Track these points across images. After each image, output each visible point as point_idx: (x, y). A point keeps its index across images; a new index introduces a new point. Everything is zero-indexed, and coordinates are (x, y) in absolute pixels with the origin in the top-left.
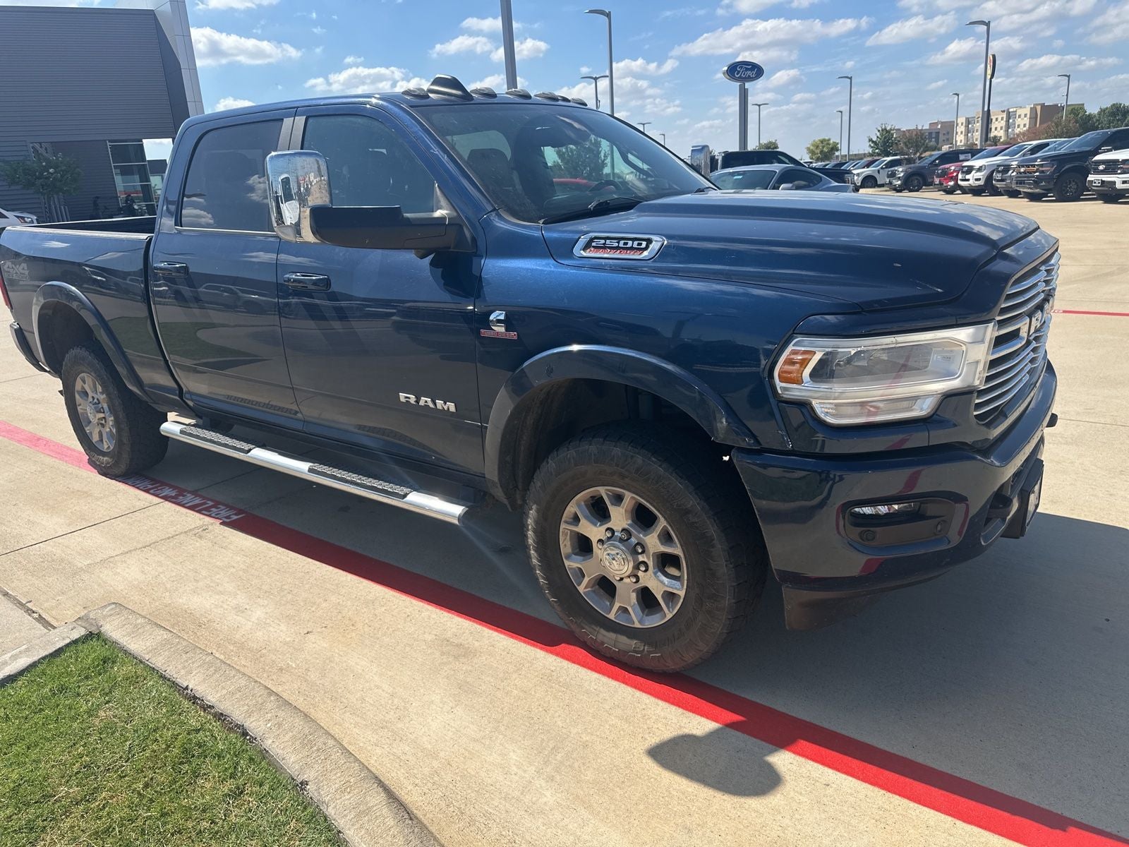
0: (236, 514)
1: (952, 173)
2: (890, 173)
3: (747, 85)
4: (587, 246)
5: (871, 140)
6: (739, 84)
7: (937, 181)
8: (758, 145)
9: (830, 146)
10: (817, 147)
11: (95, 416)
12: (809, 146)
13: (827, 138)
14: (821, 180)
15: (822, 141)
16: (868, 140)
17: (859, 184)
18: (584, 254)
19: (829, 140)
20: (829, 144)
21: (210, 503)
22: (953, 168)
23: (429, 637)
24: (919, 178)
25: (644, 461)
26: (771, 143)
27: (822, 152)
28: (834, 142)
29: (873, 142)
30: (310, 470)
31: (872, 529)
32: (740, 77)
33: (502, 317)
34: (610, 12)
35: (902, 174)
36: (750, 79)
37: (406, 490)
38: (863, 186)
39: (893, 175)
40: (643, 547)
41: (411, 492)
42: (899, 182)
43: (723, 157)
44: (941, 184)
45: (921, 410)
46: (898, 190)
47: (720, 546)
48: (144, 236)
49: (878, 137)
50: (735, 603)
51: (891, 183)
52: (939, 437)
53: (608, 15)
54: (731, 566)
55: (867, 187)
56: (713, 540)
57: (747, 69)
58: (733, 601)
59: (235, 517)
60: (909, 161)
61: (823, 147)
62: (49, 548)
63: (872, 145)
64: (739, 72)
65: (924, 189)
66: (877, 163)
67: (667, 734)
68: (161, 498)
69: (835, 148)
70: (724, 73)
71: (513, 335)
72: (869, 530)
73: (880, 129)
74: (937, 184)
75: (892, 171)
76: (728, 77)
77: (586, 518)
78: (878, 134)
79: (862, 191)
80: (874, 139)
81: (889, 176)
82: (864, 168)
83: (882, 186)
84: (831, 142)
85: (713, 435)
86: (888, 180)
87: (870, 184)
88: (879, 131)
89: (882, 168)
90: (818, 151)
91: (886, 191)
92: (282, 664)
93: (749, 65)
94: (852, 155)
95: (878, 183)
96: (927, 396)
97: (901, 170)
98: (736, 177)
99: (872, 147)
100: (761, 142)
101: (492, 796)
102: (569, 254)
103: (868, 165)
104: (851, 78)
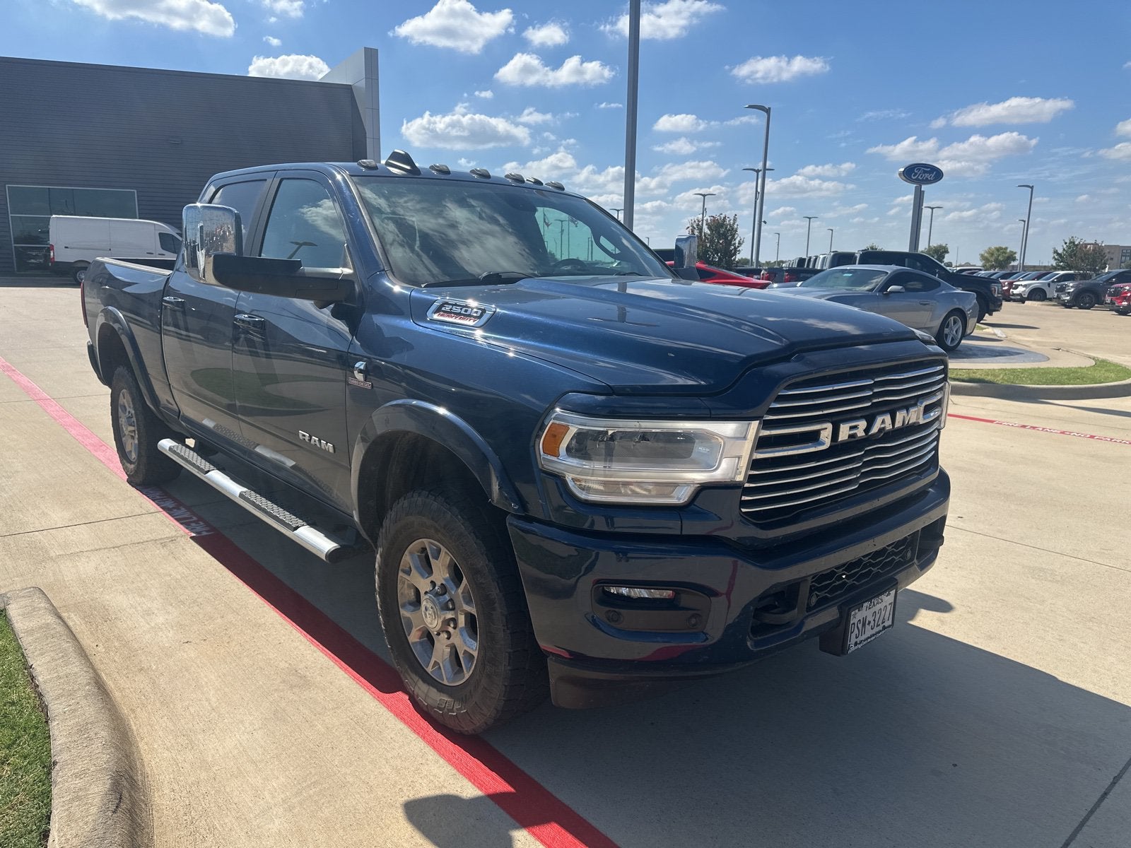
0: (207, 531)
1: (1126, 293)
2: (1058, 287)
3: (924, 187)
4: (438, 310)
5: (1056, 252)
6: (915, 185)
7: (1108, 299)
8: (927, 247)
9: (1007, 255)
10: (992, 254)
11: (127, 429)
12: (983, 253)
13: (1004, 247)
14: (940, 285)
15: (998, 250)
16: (1052, 250)
17: (1026, 296)
18: (436, 316)
19: (1006, 248)
20: (1005, 253)
21: (195, 518)
22: (1127, 288)
23: (283, 665)
24: (1091, 295)
25: (451, 517)
26: (941, 246)
27: (996, 260)
28: (1011, 252)
29: (1058, 254)
30: (241, 495)
31: (617, 610)
32: (917, 179)
33: (362, 367)
34: (770, 108)
35: (1072, 290)
36: (928, 182)
37: (300, 522)
38: (1029, 298)
39: (1062, 290)
40: (453, 604)
41: (303, 525)
42: (1068, 298)
43: (861, 255)
44: (1112, 303)
45: (680, 497)
46: (1067, 305)
47: (500, 611)
48: (168, 272)
49: (1064, 249)
50: (511, 670)
51: (1058, 298)
52: (694, 528)
53: (768, 111)
54: (508, 631)
55: (1035, 300)
56: (495, 603)
57: (925, 172)
58: (509, 668)
59: (204, 533)
60: (1084, 277)
61: (999, 256)
62: (40, 537)
63: (1056, 257)
64: (916, 174)
65: (1097, 307)
66: (1048, 276)
67: (425, 791)
68: (162, 508)
69: (1011, 257)
70: (900, 174)
71: (368, 385)
72: (615, 611)
73: (1068, 242)
74: (1109, 304)
75: (1062, 285)
76: (904, 178)
77: (417, 568)
78: (1065, 246)
79: (1027, 302)
80: (1060, 251)
81: (1058, 290)
82: (1034, 280)
83: (1050, 300)
84: (1008, 251)
85: (491, 498)
86: (1056, 294)
87: (1038, 297)
88: (1066, 243)
89: (1053, 281)
90: (992, 259)
91: (1054, 305)
92: (145, 665)
93: (928, 168)
94: (1027, 267)
95: (1048, 297)
96: (687, 484)
97: (1071, 285)
98: (845, 275)
99: (1056, 259)
100: (931, 245)
101: (229, 813)
102: (423, 317)
103: (1039, 278)
104: (1032, 188)
